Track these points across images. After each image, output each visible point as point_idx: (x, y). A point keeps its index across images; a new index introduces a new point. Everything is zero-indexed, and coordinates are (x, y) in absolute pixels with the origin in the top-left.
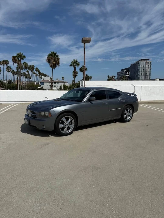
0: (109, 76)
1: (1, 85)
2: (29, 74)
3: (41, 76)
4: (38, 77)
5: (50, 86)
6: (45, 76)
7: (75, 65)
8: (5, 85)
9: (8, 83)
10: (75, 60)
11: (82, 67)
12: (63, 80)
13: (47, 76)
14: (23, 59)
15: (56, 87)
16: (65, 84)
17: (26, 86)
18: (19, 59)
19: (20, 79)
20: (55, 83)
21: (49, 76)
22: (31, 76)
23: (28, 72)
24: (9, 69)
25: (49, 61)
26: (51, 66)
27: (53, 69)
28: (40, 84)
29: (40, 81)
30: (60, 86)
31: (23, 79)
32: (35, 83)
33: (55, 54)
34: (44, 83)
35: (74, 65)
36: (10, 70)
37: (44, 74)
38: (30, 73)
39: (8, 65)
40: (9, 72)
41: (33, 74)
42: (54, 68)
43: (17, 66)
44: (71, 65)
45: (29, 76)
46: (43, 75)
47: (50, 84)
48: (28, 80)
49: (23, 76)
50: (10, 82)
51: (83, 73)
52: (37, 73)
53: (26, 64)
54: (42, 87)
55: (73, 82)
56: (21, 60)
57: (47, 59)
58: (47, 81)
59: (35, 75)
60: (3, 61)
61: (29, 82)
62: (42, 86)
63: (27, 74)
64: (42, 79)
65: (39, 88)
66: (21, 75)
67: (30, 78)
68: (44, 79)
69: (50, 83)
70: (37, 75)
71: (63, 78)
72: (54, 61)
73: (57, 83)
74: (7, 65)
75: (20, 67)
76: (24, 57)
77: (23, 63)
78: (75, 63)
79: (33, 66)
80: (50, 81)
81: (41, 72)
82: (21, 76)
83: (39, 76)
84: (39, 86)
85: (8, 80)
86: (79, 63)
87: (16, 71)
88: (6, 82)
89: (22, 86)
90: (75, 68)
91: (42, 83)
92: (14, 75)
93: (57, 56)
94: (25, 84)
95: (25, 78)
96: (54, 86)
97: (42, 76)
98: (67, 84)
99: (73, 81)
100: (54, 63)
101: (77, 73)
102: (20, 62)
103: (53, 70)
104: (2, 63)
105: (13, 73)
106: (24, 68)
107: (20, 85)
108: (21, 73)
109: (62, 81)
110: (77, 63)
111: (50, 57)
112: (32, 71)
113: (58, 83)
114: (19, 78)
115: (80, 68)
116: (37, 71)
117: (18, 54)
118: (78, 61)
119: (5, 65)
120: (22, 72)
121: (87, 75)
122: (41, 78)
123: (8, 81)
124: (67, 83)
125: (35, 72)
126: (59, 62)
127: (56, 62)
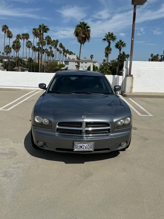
0: (152, 55)
1: (21, 64)
2: (52, 51)
3: (65, 54)
4: (63, 55)
5: (77, 66)
6: (71, 53)
7: (110, 40)
8: (24, 64)
9: (28, 62)
10: (111, 33)
11: (119, 41)
12: (92, 58)
13: (73, 54)
14: (46, 32)
15: (83, 68)
16: (95, 64)
17: (48, 65)
18: (42, 32)
19: (42, 57)
20: (82, 62)
21: (75, 54)
22: (53, 53)
23: (51, 48)
24: (29, 45)
25: (77, 34)
26: (79, 41)
27: (81, 45)
28: (64, 63)
29: (64, 60)
30: (88, 67)
31: (45, 56)
32: (59, 62)
33: (85, 25)
34: (69, 62)
35: (108, 39)
36: (31, 46)
37: (69, 51)
38: (54, 49)
39: (29, 40)
40: (30, 48)
41: (57, 51)
42: (83, 44)
43: (38, 41)
44: (104, 39)
45: (52, 53)
46: (67, 52)
47: (76, 64)
48: (51, 58)
49: (45, 54)
50: (30, 60)
51: (120, 50)
52: (61, 50)
53: (48, 38)
54: (67, 68)
55: (104, 62)
56: (44, 34)
57: (75, 32)
58: (73, 61)
59: (58, 52)
60: (23, 35)
61: (51, 61)
62: (66, 66)
63: (49, 50)
64: (67, 58)
65: (63, 68)
66: (43, 51)
67: (53, 56)
68: (69, 57)
69: (76, 62)
70: (61, 52)
71: (92, 57)
72: (84, 34)
73: (84, 63)
74: (27, 39)
75: (42, 42)
76: (48, 29)
77: (46, 38)
78: (110, 37)
79: (57, 41)
80: (76, 59)
81: (66, 49)
82: (43, 53)
83: (64, 53)
84: (63, 66)
85: (28, 57)
86: (115, 36)
87: (37, 47)
88: (25, 60)
89: (43, 66)
90: (109, 43)
91: (67, 62)
92: (35, 52)
93: (88, 27)
94: (47, 63)
95: (47, 56)
96: (80, 67)
97: (67, 54)
98: (97, 65)
99: (104, 60)
100: (84, 36)
101: (111, 50)
102: (41, 36)
103: (81, 47)
104: (23, 37)
105: (34, 49)
106: (46, 43)
107: (41, 64)
108: (43, 50)
109: (90, 60)
110: (112, 37)
111: (79, 29)
112: (56, 47)
113: (86, 62)
114: (40, 55)
115: (117, 44)
116: (61, 48)
117: (40, 26)
118: (114, 35)
119: (25, 40)
120: (44, 48)
121: (124, 53)
122: (66, 56)
123: (28, 59)
124: (97, 63)
125: (59, 48)
126: (89, 36)
127: (86, 35)
